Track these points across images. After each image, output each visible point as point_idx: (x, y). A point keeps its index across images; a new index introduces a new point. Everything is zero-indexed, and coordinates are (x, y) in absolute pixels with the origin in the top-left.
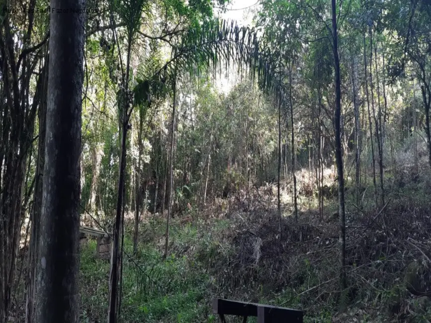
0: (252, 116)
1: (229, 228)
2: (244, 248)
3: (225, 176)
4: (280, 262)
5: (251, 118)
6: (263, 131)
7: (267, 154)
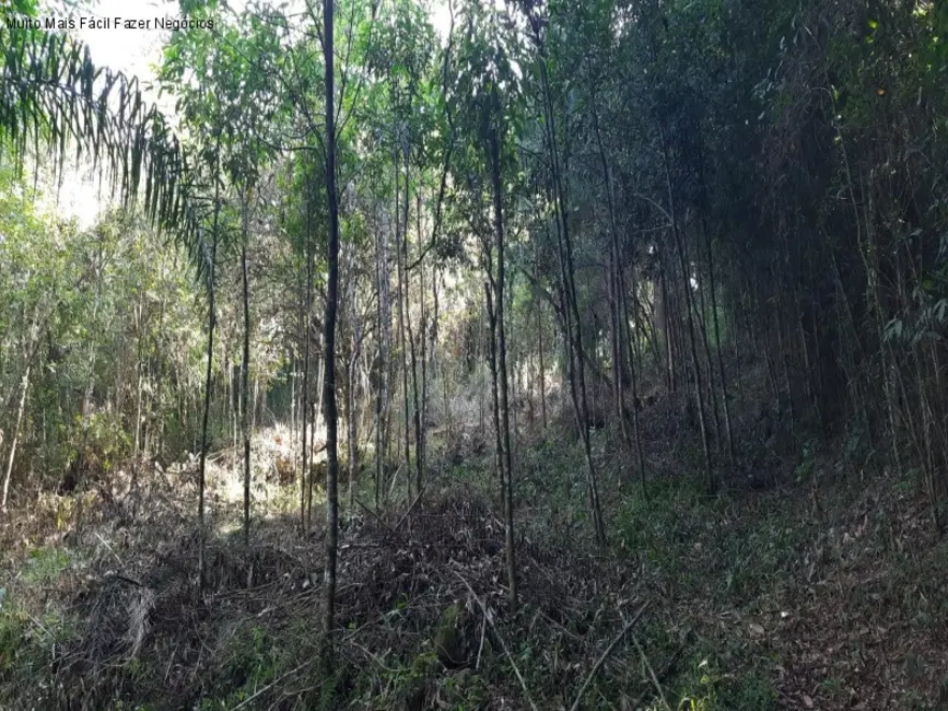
0: (158, 290)
1: (67, 572)
2: (102, 620)
3: (73, 434)
4: (195, 643)
5: (152, 295)
6: (187, 328)
7: (193, 385)
